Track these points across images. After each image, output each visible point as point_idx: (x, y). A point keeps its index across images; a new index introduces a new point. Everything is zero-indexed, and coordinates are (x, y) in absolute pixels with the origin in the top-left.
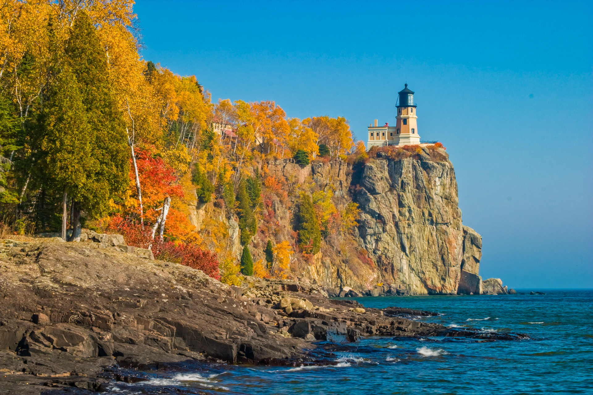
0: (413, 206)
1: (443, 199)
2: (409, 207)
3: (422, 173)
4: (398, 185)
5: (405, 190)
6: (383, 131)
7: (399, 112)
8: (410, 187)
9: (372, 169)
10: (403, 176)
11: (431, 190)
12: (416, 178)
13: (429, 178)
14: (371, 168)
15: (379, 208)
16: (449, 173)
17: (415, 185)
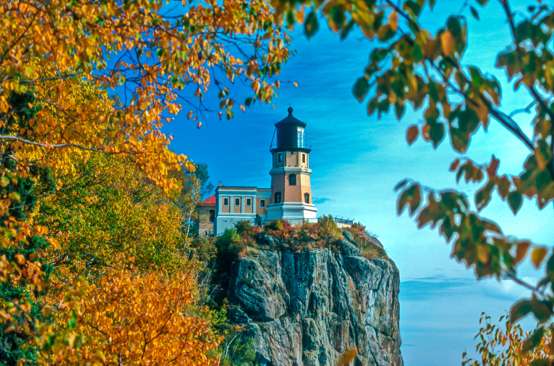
0: (328, 347)
1: (379, 334)
2: (322, 348)
3: (345, 281)
4: (304, 303)
5: (316, 314)
6: (249, 197)
7: (279, 162)
8: (324, 308)
9: (254, 268)
10: (313, 285)
11: (361, 314)
12: (335, 291)
13: (358, 291)
14: (252, 267)
15: (269, 349)
16: (391, 282)
17: (332, 304)
